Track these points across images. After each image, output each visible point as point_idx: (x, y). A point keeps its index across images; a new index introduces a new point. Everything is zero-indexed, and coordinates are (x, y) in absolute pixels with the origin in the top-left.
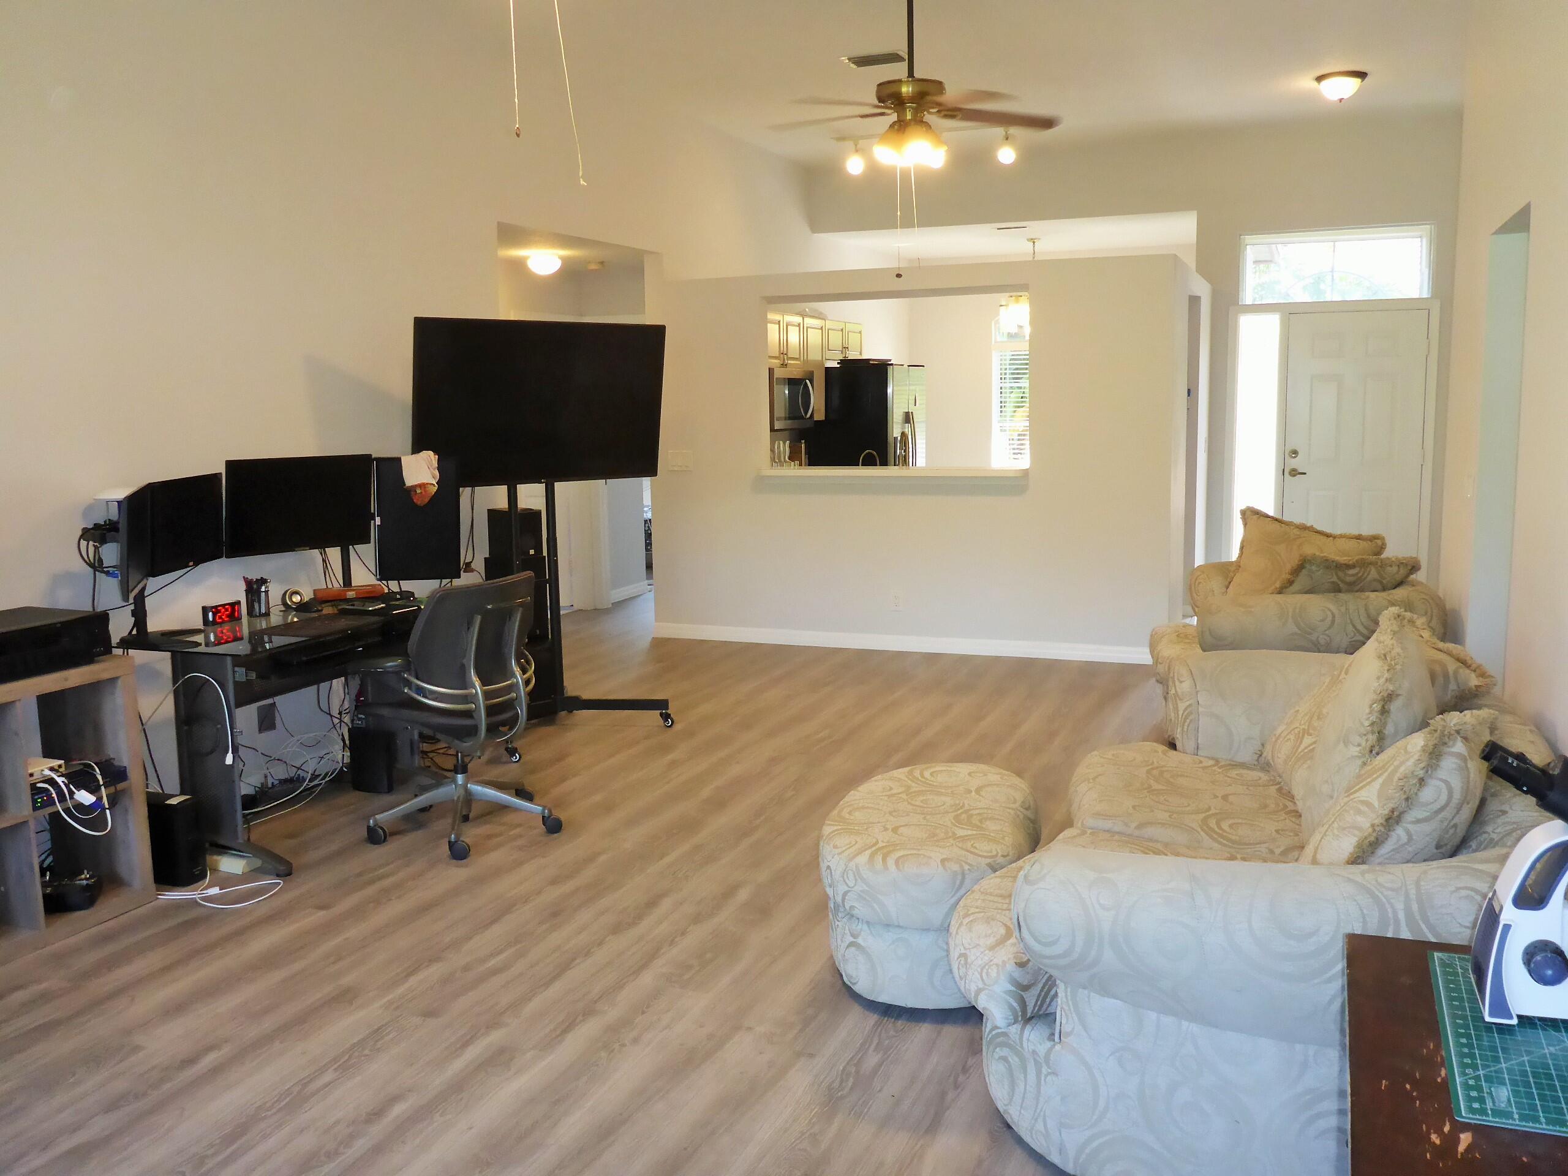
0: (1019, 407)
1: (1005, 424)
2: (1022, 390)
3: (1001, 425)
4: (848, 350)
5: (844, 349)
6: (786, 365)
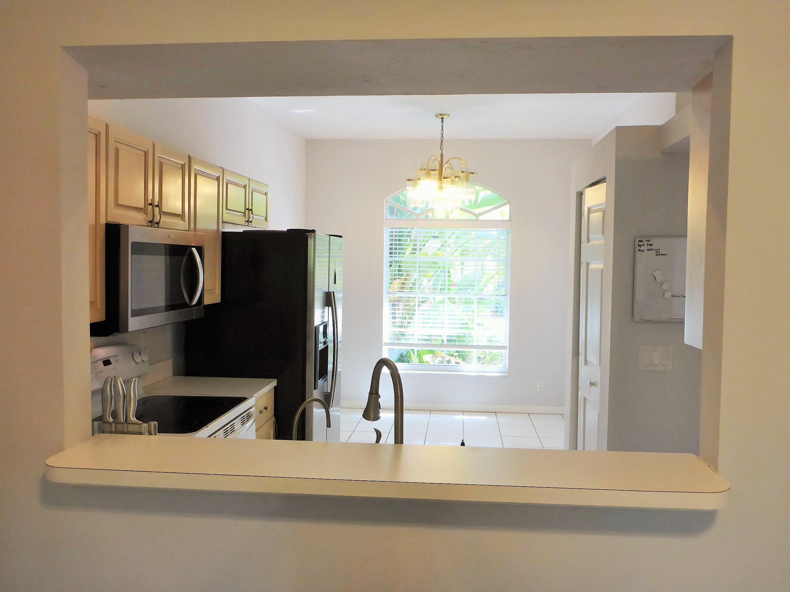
4: (252, 213)
5: (247, 211)
6: (158, 223)
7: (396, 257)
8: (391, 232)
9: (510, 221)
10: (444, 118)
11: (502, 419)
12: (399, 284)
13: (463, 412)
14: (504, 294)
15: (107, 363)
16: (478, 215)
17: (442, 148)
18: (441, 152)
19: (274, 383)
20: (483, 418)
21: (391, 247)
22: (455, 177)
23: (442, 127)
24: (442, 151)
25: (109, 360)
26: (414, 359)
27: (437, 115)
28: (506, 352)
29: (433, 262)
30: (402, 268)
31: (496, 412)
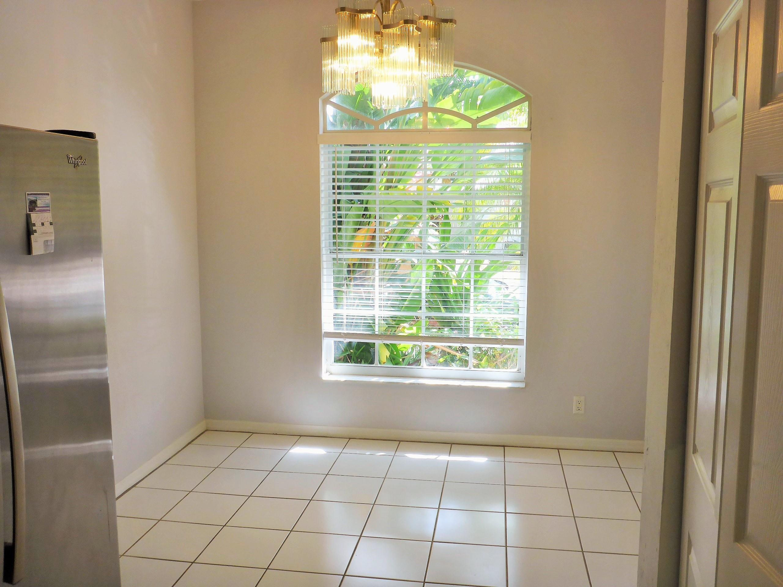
0: (361, 223)
1: (340, 256)
2: (364, 206)
3: (334, 256)
8: (333, 153)
9: (528, 129)
11: (512, 458)
12: (365, 237)
13: (451, 445)
16: (474, 122)
29: (415, 201)
30: (372, 211)
31: (504, 446)
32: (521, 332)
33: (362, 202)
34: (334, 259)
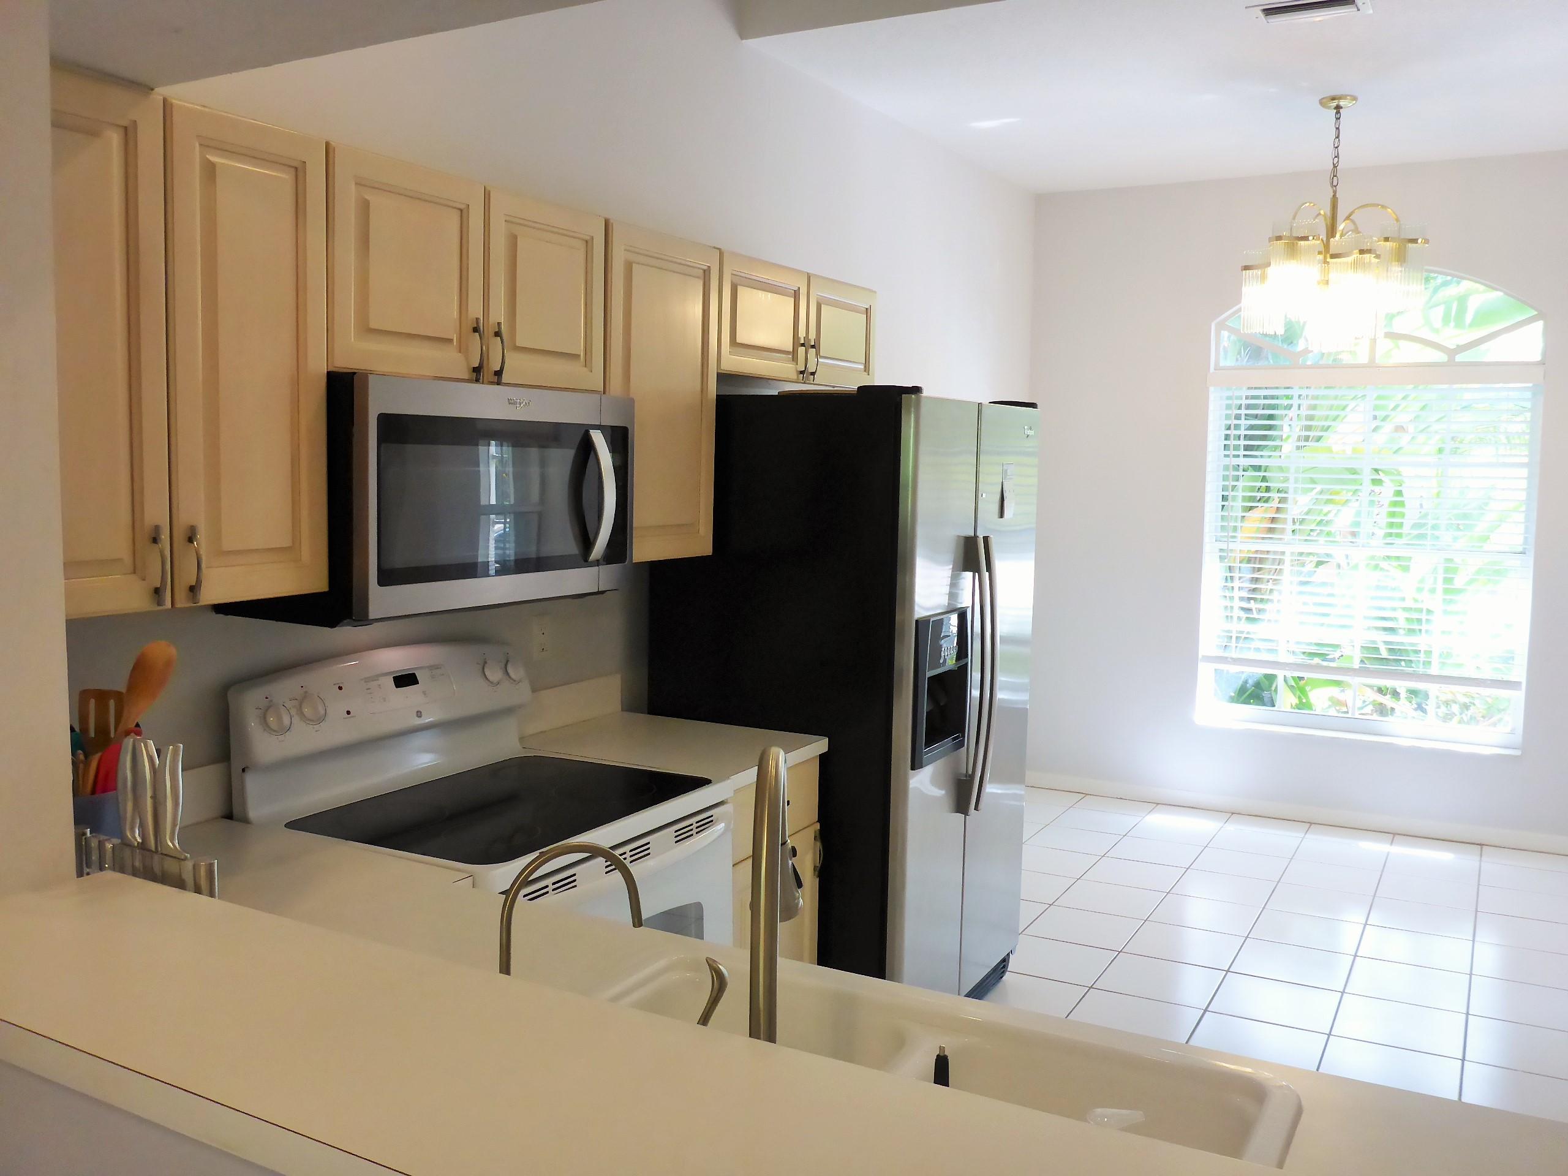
0: (1255, 499)
4: (817, 354)
5: (802, 350)
6: (499, 373)
7: (1238, 456)
8: (1229, 398)
9: (1542, 363)
10: (1342, 108)
11: (1494, 865)
12: (1262, 519)
13: (1394, 835)
14: (1520, 549)
15: (405, 680)
16: (1452, 353)
17: (1335, 184)
18: (1332, 194)
19: (821, 745)
20: (1444, 857)
21: (1228, 432)
22: (1362, 252)
23: (1338, 129)
24: (1335, 192)
25: (414, 675)
26: (1286, 699)
27: (1324, 100)
28: (1519, 697)
29: (1347, 469)
30: (1271, 482)
31: (1481, 845)
32: (1519, 672)
33: (1258, 468)
34: (1221, 550)
